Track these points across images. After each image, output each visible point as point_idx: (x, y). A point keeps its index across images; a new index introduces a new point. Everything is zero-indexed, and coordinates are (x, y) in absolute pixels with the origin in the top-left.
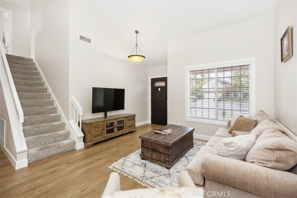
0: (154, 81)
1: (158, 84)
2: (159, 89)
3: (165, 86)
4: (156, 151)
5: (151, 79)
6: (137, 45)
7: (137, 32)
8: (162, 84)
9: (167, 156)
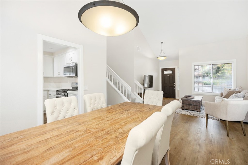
0: (163, 70)
1: (166, 72)
2: (168, 76)
3: (172, 73)
4: (192, 105)
5: (162, 69)
6: (162, 50)
7: (162, 43)
8: (170, 72)
9: (199, 107)
